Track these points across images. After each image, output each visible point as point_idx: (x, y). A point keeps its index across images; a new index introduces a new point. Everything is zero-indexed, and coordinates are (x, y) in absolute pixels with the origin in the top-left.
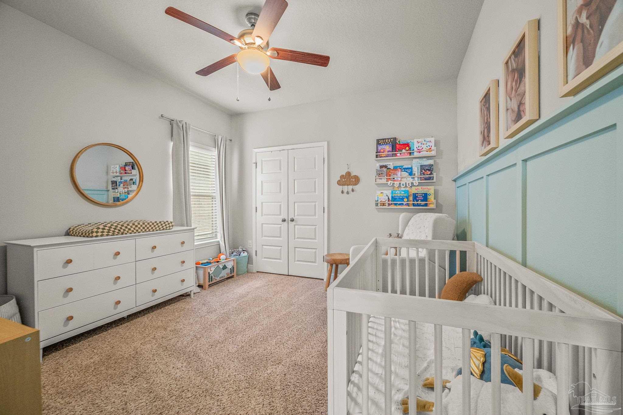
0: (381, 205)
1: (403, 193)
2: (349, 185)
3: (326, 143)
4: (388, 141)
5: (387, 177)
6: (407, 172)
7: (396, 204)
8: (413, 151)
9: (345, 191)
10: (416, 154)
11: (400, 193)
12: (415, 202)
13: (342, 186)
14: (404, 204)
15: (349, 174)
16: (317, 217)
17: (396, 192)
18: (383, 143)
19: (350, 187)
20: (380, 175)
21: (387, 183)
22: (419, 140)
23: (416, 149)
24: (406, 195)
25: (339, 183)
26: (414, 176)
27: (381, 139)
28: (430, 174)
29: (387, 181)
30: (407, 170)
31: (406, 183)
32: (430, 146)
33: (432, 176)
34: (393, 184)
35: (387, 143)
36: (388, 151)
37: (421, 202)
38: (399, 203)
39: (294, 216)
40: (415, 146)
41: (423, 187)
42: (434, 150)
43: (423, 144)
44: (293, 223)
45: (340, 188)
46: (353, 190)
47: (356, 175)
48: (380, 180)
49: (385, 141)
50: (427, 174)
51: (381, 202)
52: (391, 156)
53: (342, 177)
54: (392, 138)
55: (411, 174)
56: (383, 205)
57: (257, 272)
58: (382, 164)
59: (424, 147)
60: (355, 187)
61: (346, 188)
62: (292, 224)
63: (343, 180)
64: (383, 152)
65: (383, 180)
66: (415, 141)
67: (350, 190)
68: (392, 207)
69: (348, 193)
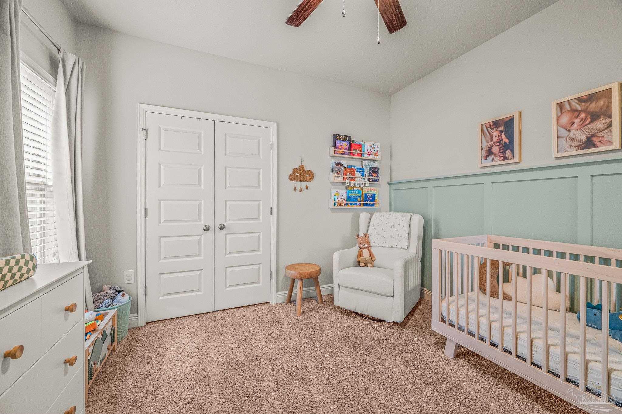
0: (338, 205)
1: (357, 192)
2: (303, 181)
3: (274, 126)
4: (344, 138)
5: (344, 176)
6: (360, 172)
7: (351, 204)
8: (364, 153)
9: (298, 188)
10: (366, 157)
11: (355, 193)
12: (366, 203)
13: (294, 182)
14: (358, 204)
15: (302, 167)
16: (261, 221)
17: (352, 192)
18: (340, 139)
19: (304, 184)
20: (338, 172)
21: (344, 181)
22: (370, 143)
23: (366, 152)
24: (359, 195)
25: (292, 178)
26: (365, 177)
27: (338, 135)
28: (376, 177)
29: (344, 180)
30: (360, 171)
31: (360, 183)
32: (377, 150)
33: (378, 178)
34: (350, 183)
35: (343, 140)
36: (346, 149)
37: (370, 202)
38: (354, 202)
39: (226, 221)
40: (366, 148)
41: (371, 188)
42: (379, 155)
43: (372, 148)
44: (224, 231)
45: (293, 183)
46: (307, 188)
47: (311, 170)
48: (338, 178)
49: (342, 138)
50: (375, 177)
51: (338, 202)
52: (346, 154)
53: (295, 170)
54: (347, 136)
55: (363, 175)
56: (341, 205)
57: (147, 323)
58: (338, 161)
59: (373, 150)
60: (309, 184)
61: (299, 184)
62: (220, 234)
63: (297, 174)
64: (341, 149)
65: (340, 178)
66: (367, 143)
67: (304, 187)
68: (349, 207)
69: (301, 190)
